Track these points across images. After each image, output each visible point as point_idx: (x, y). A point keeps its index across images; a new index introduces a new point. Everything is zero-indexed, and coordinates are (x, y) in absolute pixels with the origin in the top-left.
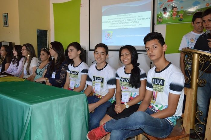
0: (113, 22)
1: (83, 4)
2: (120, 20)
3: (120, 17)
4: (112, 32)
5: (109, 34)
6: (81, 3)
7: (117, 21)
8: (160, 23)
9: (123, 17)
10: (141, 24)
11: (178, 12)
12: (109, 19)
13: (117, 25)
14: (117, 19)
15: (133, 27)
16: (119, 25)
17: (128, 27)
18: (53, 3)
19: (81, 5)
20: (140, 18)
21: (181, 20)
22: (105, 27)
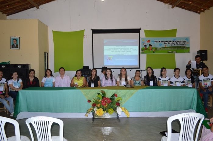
0: (112, 50)
1: (86, 36)
2: (118, 49)
3: (118, 48)
4: (112, 57)
5: (109, 58)
6: (84, 35)
7: (115, 50)
8: (143, 53)
9: (120, 48)
10: (132, 53)
11: (152, 48)
12: (109, 48)
13: (116, 52)
14: (116, 48)
15: (127, 54)
16: (117, 52)
17: (124, 54)
18: (53, 31)
19: (84, 36)
20: (131, 49)
21: (154, 52)
22: (106, 53)
